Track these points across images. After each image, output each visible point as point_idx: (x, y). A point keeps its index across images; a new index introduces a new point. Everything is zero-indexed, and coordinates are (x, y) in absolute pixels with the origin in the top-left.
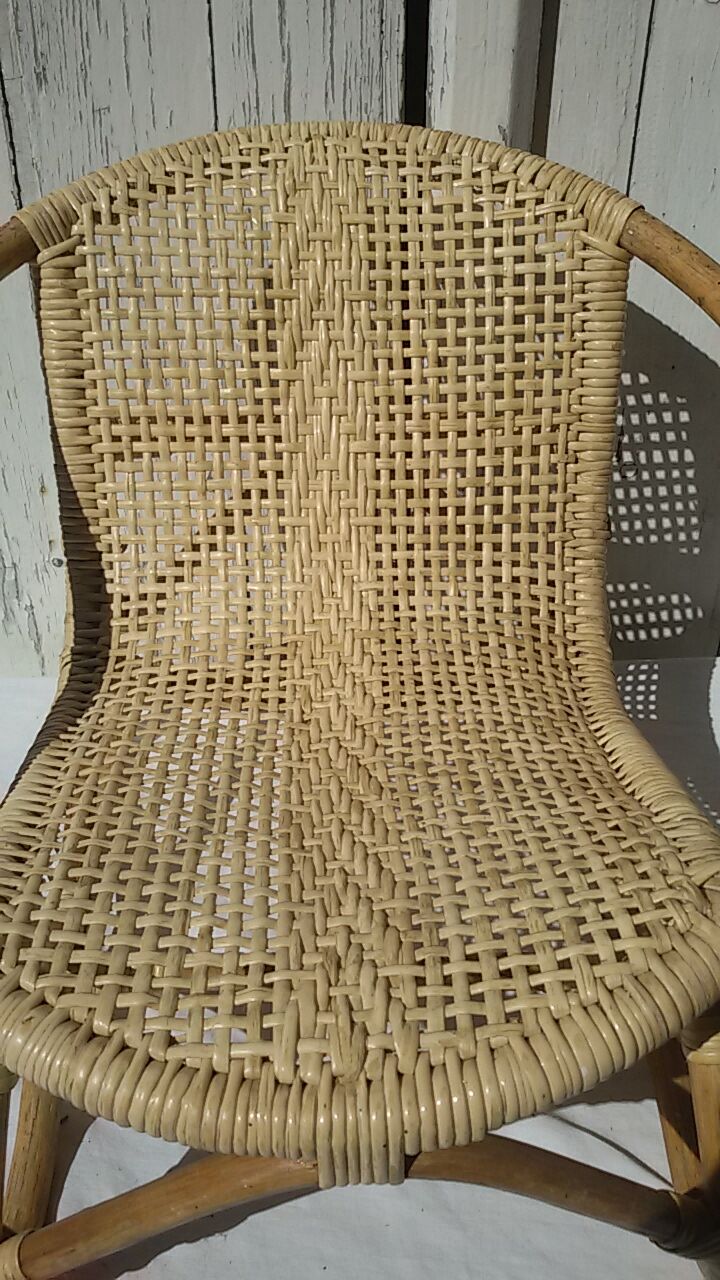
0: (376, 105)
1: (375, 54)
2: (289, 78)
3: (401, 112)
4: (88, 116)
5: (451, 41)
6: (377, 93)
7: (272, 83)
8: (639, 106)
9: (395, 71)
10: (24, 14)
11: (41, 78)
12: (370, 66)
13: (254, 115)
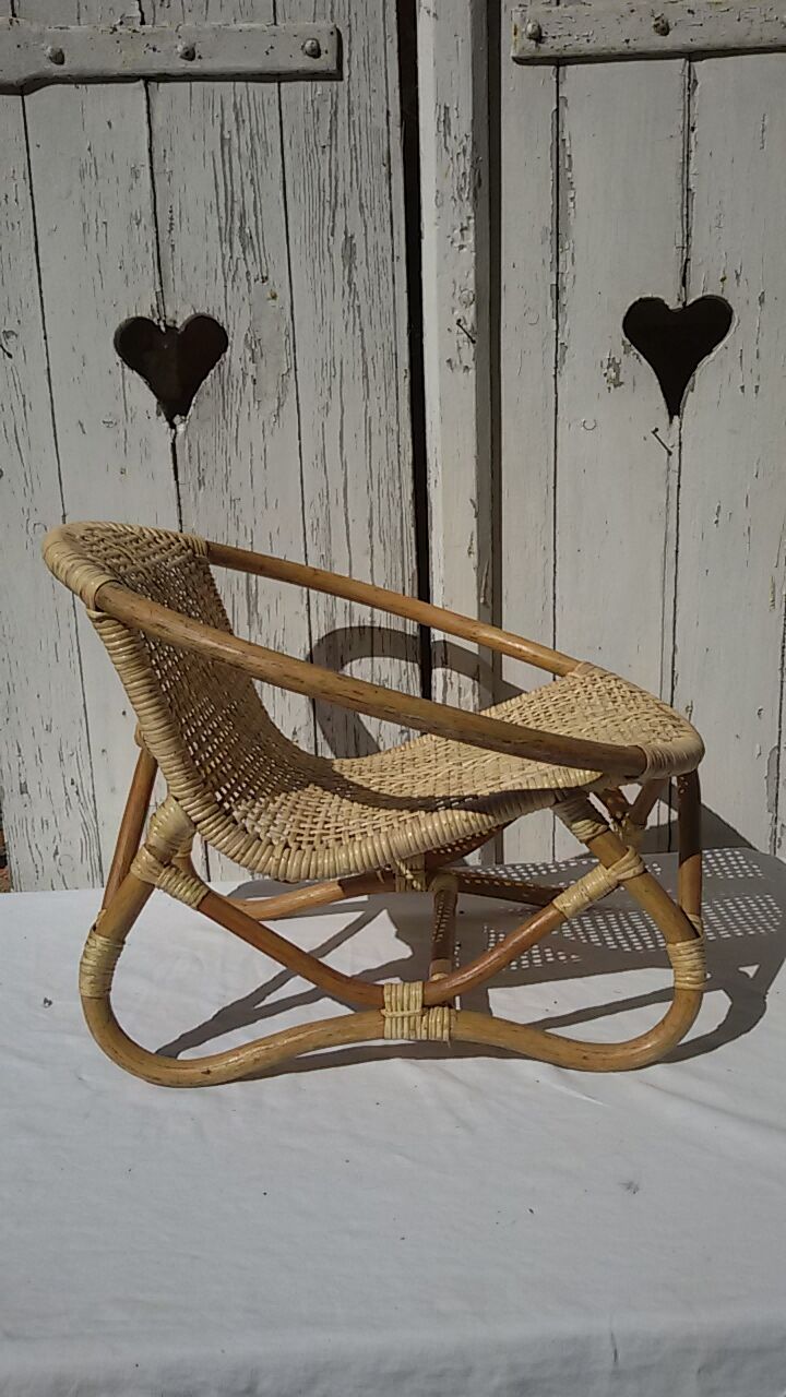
0: (398, 492)
1: (396, 463)
2: (346, 479)
3: (413, 495)
4: (227, 503)
5: (439, 455)
6: (398, 485)
7: (337, 483)
8: (555, 487)
9: (408, 471)
10: (195, 448)
11: (201, 483)
12: (393, 470)
13: (326, 501)
